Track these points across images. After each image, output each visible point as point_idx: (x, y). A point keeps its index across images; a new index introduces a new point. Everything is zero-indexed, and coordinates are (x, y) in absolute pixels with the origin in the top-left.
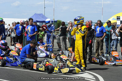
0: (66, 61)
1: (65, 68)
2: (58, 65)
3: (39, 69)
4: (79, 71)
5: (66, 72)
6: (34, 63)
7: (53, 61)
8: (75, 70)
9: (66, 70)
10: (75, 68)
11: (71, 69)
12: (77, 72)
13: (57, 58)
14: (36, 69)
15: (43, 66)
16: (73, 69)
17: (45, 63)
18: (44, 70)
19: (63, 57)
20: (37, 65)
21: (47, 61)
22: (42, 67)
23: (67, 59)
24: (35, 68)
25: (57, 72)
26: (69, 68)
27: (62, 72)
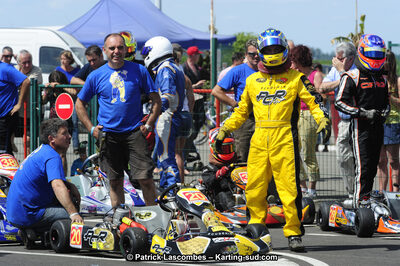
0: (200, 209)
1: (194, 236)
2: (171, 228)
3: (94, 246)
5: (196, 252)
6: (73, 225)
7: (154, 215)
8: (233, 243)
9: (197, 245)
10: (233, 236)
11: (217, 240)
12: (241, 251)
13: (167, 201)
14: (80, 247)
15: (109, 232)
17: (116, 221)
18: (111, 247)
19: (188, 197)
20: (85, 229)
21: (126, 215)
22: (102, 238)
23: (204, 204)
24: (75, 243)
25: (162, 252)
26: (211, 237)
27: (183, 253)
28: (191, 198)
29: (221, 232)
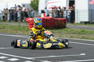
1: (47, 43)
4: (62, 46)
5: (48, 47)
6: (18, 40)
8: (58, 45)
9: (49, 45)
10: (58, 43)
11: (54, 44)
15: (27, 42)
16: (56, 44)
17: (29, 39)
18: (27, 46)
19: (47, 33)
20: (21, 41)
22: (25, 44)
23: (51, 35)
25: (39, 47)
27: (45, 48)
28: (48, 33)
29: (55, 42)
